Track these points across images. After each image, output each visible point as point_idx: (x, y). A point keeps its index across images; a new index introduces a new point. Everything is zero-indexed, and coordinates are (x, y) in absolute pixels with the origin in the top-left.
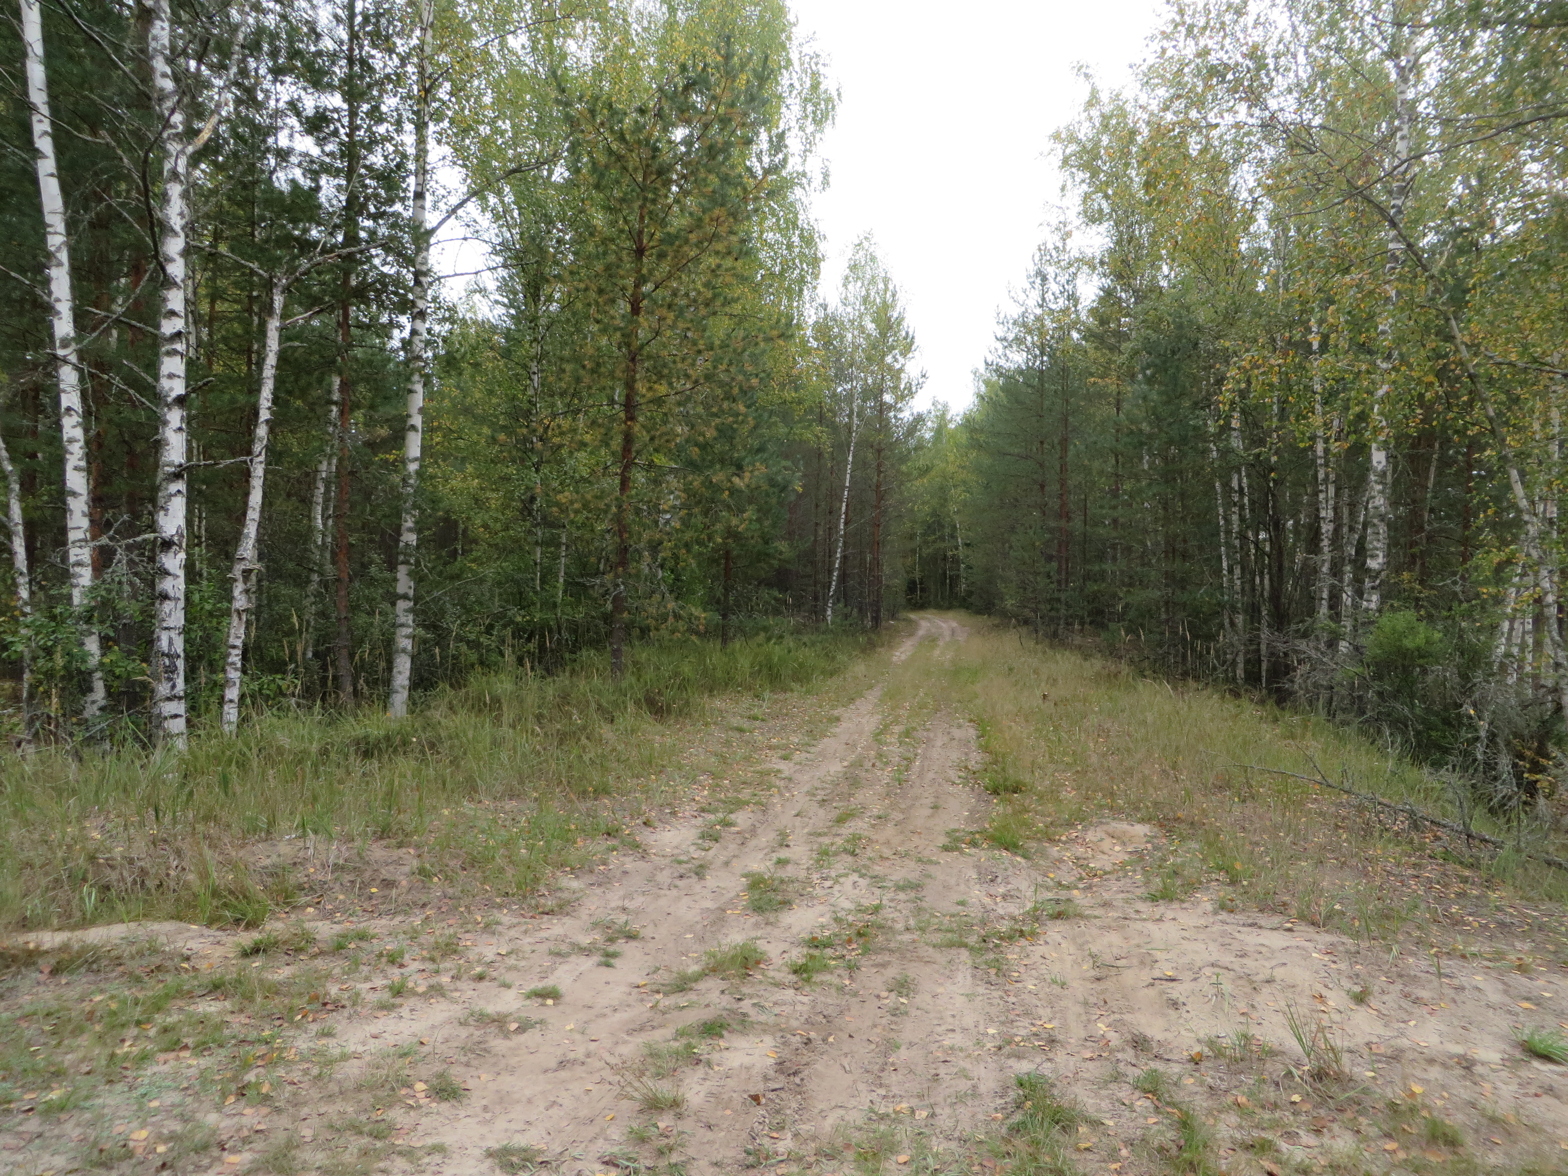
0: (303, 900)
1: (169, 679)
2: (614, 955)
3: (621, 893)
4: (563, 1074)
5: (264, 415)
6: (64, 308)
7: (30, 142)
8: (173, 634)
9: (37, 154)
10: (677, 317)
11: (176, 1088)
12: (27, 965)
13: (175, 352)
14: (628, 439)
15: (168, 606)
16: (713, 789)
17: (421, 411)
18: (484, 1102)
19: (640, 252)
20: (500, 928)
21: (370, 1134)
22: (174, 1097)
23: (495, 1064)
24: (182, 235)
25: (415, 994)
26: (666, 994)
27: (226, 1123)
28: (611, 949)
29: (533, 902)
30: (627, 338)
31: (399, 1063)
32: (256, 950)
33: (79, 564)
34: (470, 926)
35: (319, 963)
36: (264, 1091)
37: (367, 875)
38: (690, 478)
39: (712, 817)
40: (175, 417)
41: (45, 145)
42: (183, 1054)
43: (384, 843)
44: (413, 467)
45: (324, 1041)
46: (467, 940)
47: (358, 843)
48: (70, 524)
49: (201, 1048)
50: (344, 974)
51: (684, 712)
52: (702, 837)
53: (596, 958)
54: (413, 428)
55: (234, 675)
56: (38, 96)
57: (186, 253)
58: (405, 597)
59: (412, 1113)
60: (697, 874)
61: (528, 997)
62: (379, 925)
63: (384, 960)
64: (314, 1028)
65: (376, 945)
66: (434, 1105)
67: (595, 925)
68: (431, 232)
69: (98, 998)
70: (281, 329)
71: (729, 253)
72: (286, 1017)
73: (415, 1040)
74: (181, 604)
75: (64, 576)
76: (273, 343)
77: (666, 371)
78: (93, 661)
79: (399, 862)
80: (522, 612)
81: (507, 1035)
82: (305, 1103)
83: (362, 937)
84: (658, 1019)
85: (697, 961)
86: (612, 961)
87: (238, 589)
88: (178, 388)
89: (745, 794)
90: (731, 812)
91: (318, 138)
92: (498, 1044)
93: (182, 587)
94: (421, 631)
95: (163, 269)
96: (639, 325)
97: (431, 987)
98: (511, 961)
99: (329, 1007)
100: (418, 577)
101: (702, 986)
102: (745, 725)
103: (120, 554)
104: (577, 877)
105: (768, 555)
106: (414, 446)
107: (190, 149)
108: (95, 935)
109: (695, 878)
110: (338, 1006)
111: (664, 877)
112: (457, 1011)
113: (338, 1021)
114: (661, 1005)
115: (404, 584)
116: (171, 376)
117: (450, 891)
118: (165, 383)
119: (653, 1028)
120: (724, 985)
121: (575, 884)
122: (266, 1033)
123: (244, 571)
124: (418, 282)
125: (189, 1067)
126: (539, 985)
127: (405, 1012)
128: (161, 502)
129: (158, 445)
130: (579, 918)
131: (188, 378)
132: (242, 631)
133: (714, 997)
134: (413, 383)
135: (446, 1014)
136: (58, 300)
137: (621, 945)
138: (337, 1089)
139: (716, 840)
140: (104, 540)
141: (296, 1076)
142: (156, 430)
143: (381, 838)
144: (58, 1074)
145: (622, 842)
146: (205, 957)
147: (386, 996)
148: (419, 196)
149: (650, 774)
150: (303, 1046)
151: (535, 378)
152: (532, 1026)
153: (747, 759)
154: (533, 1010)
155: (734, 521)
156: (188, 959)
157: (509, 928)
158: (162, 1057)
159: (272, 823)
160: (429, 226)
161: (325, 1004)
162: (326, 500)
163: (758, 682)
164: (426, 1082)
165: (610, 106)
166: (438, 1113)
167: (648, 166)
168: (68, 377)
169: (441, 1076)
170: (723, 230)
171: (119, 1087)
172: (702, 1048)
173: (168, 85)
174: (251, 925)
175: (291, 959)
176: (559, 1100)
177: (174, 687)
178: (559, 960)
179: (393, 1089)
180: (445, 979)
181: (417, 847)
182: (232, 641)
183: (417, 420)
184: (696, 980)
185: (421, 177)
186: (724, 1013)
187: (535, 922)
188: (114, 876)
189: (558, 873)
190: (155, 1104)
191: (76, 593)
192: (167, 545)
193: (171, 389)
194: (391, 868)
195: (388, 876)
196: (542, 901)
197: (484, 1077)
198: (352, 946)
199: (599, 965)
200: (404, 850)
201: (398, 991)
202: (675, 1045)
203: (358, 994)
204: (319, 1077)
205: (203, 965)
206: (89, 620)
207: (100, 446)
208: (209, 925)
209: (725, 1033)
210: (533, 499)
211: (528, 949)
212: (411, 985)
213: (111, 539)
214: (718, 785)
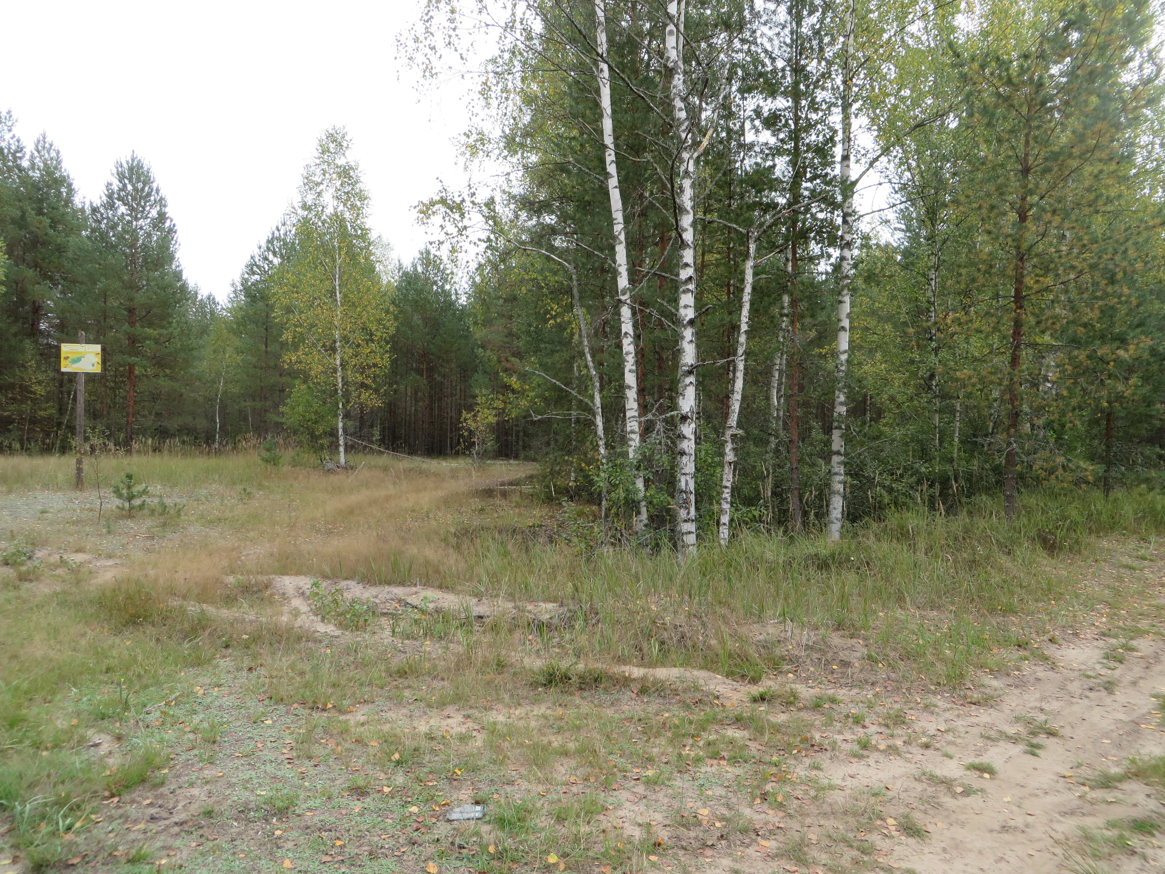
0: (786, 668)
1: (686, 508)
2: (1038, 747)
3: (1038, 695)
4: (1007, 837)
5: (744, 327)
6: (623, 270)
7: (604, 169)
8: (688, 478)
9: (607, 175)
10: (1063, 220)
11: (721, 785)
12: (624, 686)
13: (688, 290)
14: (1018, 324)
15: (685, 459)
16: (1111, 617)
17: (849, 316)
18: (943, 845)
19: (1026, 171)
20: (937, 710)
21: (859, 850)
22: (722, 791)
23: (947, 817)
24: (692, 212)
25: (878, 750)
26: (1092, 788)
27: (756, 817)
28: (1035, 741)
29: (962, 693)
30: (1018, 240)
31: (873, 800)
32: (762, 698)
33: (632, 432)
34: (912, 705)
35: (804, 715)
36: (779, 800)
37: (829, 655)
38: (1076, 353)
39: (1113, 641)
40: (688, 333)
41: (612, 169)
42: (722, 762)
43: (841, 633)
44: (844, 357)
45: (814, 772)
46: (911, 715)
47: (822, 631)
48: (627, 407)
49: (734, 761)
50: (823, 725)
51: (1076, 549)
52: (1107, 657)
53: (1021, 747)
54: (843, 328)
55: (726, 506)
56: (609, 140)
57: (694, 224)
58: (838, 453)
59: (887, 840)
60: (1106, 689)
61: (968, 769)
62: (842, 693)
63: (850, 720)
64: (807, 761)
65: (843, 709)
66: (903, 838)
67: (1017, 719)
68: (854, 183)
69: (667, 715)
70: (755, 267)
71: (1111, 159)
72: (787, 748)
73: (882, 785)
74: (693, 458)
75: (624, 440)
76: (749, 278)
77: (1052, 266)
78: (641, 495)
79: (852, 649)
80: (927, 465)
81: (954, 795)
82: (808, 815)
83: (833, 700)
84: (1087, 808)
85: (1118, 764)
86: (1037, 751)
87: (729, 448)
88: (688, 314)
89: (1144, 624)
90: (1132, 639)
91: (774, 131)
92: (947, 800)
93: (693, 446)
94: (849, 479)
95: (681, 236)
96: (1027, 229)
97: (889, 747)
98: (950, 737)
99: (816, 748)
100: (848, 439)
101: (1126, 786)
102: (1135, 564)
103: (659, 426)
104: (995, 678)
105: (1151, 417)
106: (844, 342)
107: (696, 155)
108: (662, 673)
109: (1104, 693)
110: (822, 749)
111: (1075, 687)
112: (911, 768)
113: (823, 759)
114: (1089, 797)
115: (837, 443)
116: (686, 307)
117: (893, 675)
118: (682, 312)
119: (1084, 814)
120: (1148, 790)
121: (995, 683)
122: (775, 759)
123: (732, 435)
124: (845, 222)
125: (727, 772)
126: (977, 761)
127: (871, 761)
128: (680, 390)
129: (678, 353)
130: (1002, 711)
131: (696, 307)
132: (731, 476)
133: (1140, 798)
134: (843, 296)
135: (903, 770)
136: (620, 265)
137: (1041, 739)
138: (829, 810)
139: (1121, 662)
140: (650, 416)
141: (799, 793)
142: (677, 342)
143: (838, 630)
144: (650, 760)
145: (1032, 654)
146: (728, 698)
147: (856, 747)
148: (846, 158)
149: (1049, 599)
150: (802, 773)
151: (933, 283)
152: (975, 792)
153: (1141, 593)
154: (972, 778)
155: (1120, 387)
156: (718, 697)
157: (944, 711)
158: (710, 761)
159: (762, 610)
160: (853, 178)
161: (813, 746)
162: (780, 384)
163: (1143, 527)
164: (895, 819)
165: (998, 59)
166: (907, 845)
167: (1032, 100)
168: (626, 312)
169: (907, 817)
170: (1104, 141)
171: (686, 776)
172: (1135, 841)
173: (683, 115)
174: (755, 681)
175: (784, 709)
176: (1006, 857)
177: (688, 513)
178: (990, 743)
179: (870, 819)
180: (899, 743)
181: (865, 639)
182: (725, 483)
183: (846, 323)
184: (1120, 781)
185: (847, 144)
186: (1154, 816)
187: (966, 709)
188: (666, 635)
189: (979, 673)
190: (710, 793)
191: (631, 450)
192: (684, 418)
193: (686, 315)
194: (847, 653)
195: (844, 658)
196: (969, 693)
197: (940, 824)
198: (826, 706)
199: (1026, 752)
200: (855, 640)
201: (865, 746)
202: (1108, 834)
203: (835, 742)
204: (815, 798)
205: (728, 704)
206: (638, 468)
207: (643, 356)
208: (727, 676)
209: (1155, 832)
210: (932, 376)
211: (962, 729)
212: (874, 742)
213: (654, 415)
214: (1115, 614)
